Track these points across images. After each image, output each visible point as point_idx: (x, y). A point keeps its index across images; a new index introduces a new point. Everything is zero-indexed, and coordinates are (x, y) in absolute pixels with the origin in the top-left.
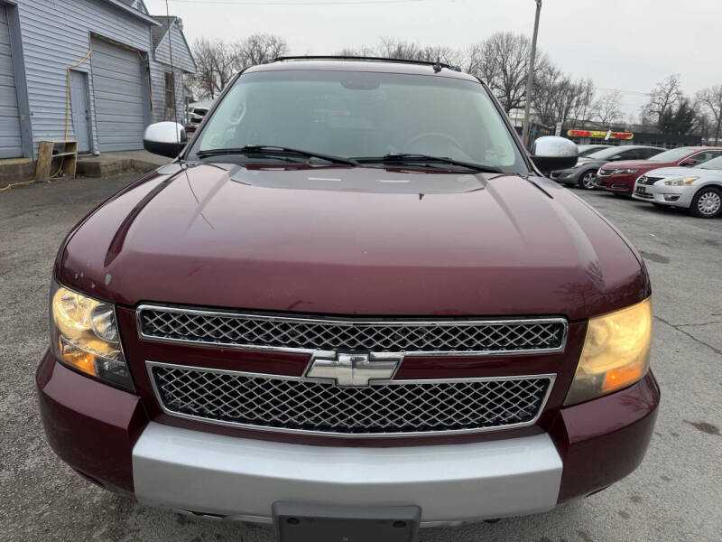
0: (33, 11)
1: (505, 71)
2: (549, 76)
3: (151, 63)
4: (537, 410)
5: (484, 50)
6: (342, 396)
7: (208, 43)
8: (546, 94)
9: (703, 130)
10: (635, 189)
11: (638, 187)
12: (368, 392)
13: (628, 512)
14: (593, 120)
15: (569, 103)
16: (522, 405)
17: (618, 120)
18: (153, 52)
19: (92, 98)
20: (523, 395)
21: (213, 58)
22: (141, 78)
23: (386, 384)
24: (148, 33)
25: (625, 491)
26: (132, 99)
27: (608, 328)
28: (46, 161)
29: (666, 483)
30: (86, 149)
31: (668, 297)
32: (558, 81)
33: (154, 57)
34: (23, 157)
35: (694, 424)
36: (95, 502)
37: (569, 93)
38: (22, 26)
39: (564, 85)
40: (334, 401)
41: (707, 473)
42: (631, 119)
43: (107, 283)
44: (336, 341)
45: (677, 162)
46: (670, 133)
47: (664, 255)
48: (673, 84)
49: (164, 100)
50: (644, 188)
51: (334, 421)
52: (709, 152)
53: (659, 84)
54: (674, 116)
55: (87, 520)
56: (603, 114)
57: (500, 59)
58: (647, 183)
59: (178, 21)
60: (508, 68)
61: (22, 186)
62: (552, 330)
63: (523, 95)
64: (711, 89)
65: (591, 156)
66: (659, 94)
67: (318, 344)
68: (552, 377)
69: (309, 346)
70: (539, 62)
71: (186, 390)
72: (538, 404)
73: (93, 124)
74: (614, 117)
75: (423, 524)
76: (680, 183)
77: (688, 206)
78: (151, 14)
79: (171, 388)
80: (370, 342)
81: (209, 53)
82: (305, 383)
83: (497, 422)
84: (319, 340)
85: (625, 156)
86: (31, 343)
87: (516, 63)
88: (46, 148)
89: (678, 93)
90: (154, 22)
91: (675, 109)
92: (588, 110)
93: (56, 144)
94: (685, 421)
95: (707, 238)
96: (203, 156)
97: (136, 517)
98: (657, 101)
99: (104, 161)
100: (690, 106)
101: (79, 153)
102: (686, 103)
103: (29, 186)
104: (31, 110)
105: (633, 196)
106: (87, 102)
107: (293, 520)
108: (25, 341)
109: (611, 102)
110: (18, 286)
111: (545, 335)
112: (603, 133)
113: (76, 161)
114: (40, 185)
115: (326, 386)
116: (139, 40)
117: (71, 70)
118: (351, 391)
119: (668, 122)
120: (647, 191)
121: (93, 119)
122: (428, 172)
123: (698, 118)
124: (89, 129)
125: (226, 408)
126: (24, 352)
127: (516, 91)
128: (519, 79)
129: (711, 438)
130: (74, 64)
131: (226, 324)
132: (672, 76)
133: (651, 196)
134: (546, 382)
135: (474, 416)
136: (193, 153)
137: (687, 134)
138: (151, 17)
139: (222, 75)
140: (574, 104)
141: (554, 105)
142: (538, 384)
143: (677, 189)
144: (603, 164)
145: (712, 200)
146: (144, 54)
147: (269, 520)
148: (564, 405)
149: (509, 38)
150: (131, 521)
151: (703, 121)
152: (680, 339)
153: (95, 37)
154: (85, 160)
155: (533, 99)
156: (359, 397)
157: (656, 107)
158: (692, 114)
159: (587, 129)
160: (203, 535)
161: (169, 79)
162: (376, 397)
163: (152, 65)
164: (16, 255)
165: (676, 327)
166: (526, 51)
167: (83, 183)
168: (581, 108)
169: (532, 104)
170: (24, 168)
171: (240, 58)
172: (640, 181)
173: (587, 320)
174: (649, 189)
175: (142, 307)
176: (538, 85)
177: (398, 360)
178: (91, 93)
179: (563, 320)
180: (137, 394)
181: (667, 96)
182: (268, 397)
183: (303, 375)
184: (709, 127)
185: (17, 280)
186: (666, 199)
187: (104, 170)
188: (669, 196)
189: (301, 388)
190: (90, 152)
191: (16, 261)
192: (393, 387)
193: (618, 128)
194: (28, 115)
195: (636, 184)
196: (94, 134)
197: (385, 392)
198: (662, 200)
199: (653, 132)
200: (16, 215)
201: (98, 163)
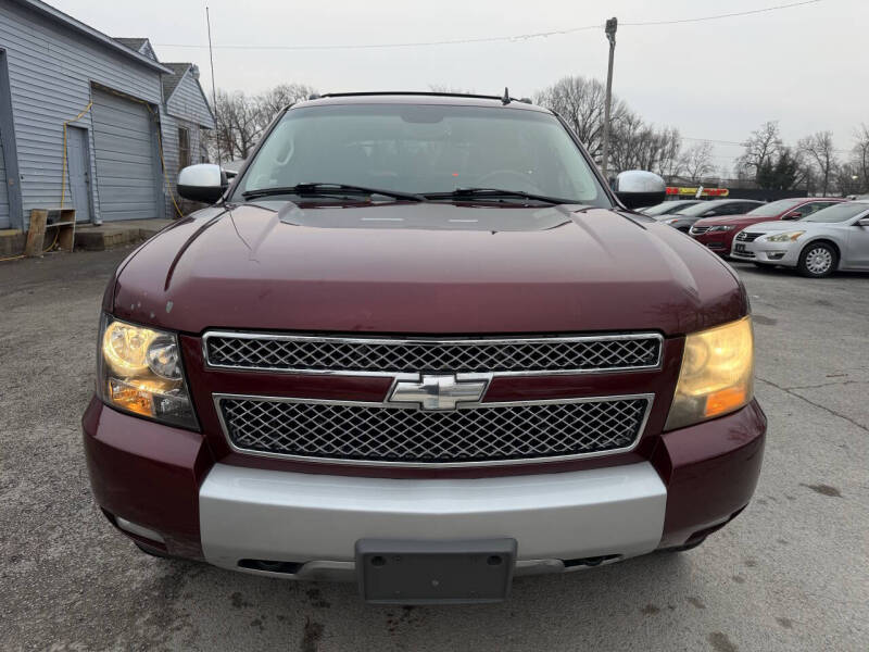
0: (25, 58)
1: (576, 121)
2: (627, 127)
3: (162, 116)
4: (636, 434)
5: (551, 97)
6: (428, 423)
7: (226, 96)
8: (626, 146)
9: (808, 183)
10: (734, 247)
11: (737, 245)
12: (455, 417)
13: (743, 577)
14: (681, 175)
15: (652, 156)
16: (620, 428)
17: (710, 175)
18: (165, 104)
19: (92, 158)
20: (620, 417)
21: (232, 113)
22: (151, 135)
23: (474, 407)
24: (158, 82)
25: (739, 557)
26: (138, 159)
27: (706, 346)
28: (39, 231)
29: (782, 545)
30: (86, 218)
31: (777, 360)
32: (639, 130)
33: (165, 111)
34: (10, 228)
35: (811, 487)
36: (134, 588)
37: (651, 145)
38: (11, 76)
39: (646, 136)
40: (419, 428)
41: (829, 534)
42: (725, 173)
43: (168, 310)
44: (419, 364)
45: (780, 216)
46: (771, 188)
47: (770, 317)
48: (771, 132)
49: (178, 160)
50: (744, 246)
51: (419, 450)
52: (816, 204)
53: (754, 132)
54: (774, 169)
55: (127, 607)
56: (692, 168)
57: (570, 108)
58: (746, 240)
59: (193, 69)
60: (580, 118)
61: (10, 262)
62: (647, 346)
63: (599, 148)
64: (814, 135)
65: (681, 212)
66: (756, 143)
67: (401, 366)
68: (650, 397)
69: (391, 369)
70: (616, 109)
71: (257, 423)
72: (637, 427)
73: (95, 188)
74: (706, 171)
75: (519, 564)
76: (784, 238)
77: (795, 265)
78: (161, 61)
79: (240, 422)
80: (455, 364)
81: (228, 107)
82: (388, 410)
83: (595, 448)
84: (401, 363)
85: (720, 211)
86: (40, 428)
87: (588, 112)
88: (39, 217)
89: (777, 142)
90: (166, 69)
91: (775, 160)
92: (675, 163)
93: (50, 212)
94: (802, 485)
95: (820, 298)
96: (250, 197)
97: (184, 602)
98: (753, 152)
99: (109, 230)
100: (791, 156)
101: (78, 223)
102: (787, 154)
103: (18, 262)
104: (21, 172)
105: (732, 255)
106: (87, 163)
107: (378, 559)
108: (33, 426)
109: (700, 154)
110: (17, 369)
111: (640, 352)
112: (693, 190)
113: (74, 232)
114: (31, 261)
115: (410, 411)
116: (149, 91)
117: (69, 126)
118: (438, 417)
119: (768, 175)
120: (746, 250)
121: (94, 182)
122: (502, 207)
123: (801, 171)
124: (89, 194)
125: (302, 442)
126: (35, 437)
127: (590, 144)
128: (593, 130)
129: (831, 500)
130: (72, 119)
131: (301, 348)
132: (769, 123)
133: (752, 254)
134: (643, 403)
135: (568, 442)
136: (238, 194)
137: (790, 188)
138: (162, 64)
139: (244, 132)
140: (659, 157)
141: (635, 159)
142: (636, 406)
143: (781, 246)
144: (695, 221)
145: (821, 257)
146: (153, 106)
147: (351, 565)
148: (665, 429)
149: (579, 83)
150: (178, 606)
151: (807, 173)
152: (793, 403)
153: (96, 88)
154: (85, 230)
155: (610, 153)
156: (446, 423)
157: (753, 159)
158: (794, 166)
159: (674, 185)
160: (263, 617)
161: (183, 135)
162: (464, 422)
163: (164, 119)
164: (11, 337)
165: (787, 390)
166: (600, 98)
167: (83, 257)
168: (667, 162)
169: (610, 159)
170: (13, 241)
171: (265, 113)
172: (739, 238)
173: (685, 336)
174: (749, 246)
175: (207, 335)
176: (615, 136)
177: (486, 381)
178: (92, 153)
179: (658, 336)
180: (202, 433)
181: (765, 146)
182: (347, 426)
183: (385, 401)
184: (815, 180)
185: (15, 363)
186: (770, 257)
187: (107, 241)
188: (773, 254)
189: (384, 416)
190: (91, 221)
191: (12, 342)
192: (482, 411)
193: (709, 184)
194: (17, 179)
195: (735, 242)
196: (96, 200)
197: (474, 416)
198: (764, 258)
199: (751, 187)
200: (6, 294)
201: (100, 234)
